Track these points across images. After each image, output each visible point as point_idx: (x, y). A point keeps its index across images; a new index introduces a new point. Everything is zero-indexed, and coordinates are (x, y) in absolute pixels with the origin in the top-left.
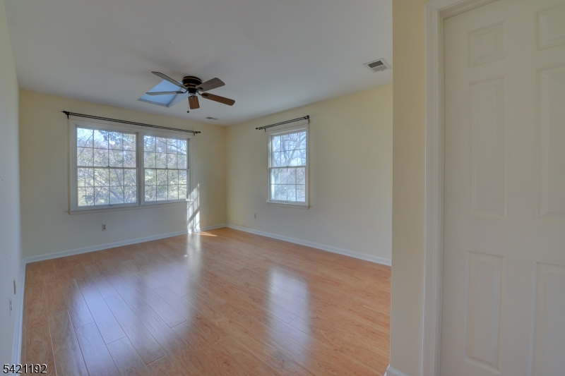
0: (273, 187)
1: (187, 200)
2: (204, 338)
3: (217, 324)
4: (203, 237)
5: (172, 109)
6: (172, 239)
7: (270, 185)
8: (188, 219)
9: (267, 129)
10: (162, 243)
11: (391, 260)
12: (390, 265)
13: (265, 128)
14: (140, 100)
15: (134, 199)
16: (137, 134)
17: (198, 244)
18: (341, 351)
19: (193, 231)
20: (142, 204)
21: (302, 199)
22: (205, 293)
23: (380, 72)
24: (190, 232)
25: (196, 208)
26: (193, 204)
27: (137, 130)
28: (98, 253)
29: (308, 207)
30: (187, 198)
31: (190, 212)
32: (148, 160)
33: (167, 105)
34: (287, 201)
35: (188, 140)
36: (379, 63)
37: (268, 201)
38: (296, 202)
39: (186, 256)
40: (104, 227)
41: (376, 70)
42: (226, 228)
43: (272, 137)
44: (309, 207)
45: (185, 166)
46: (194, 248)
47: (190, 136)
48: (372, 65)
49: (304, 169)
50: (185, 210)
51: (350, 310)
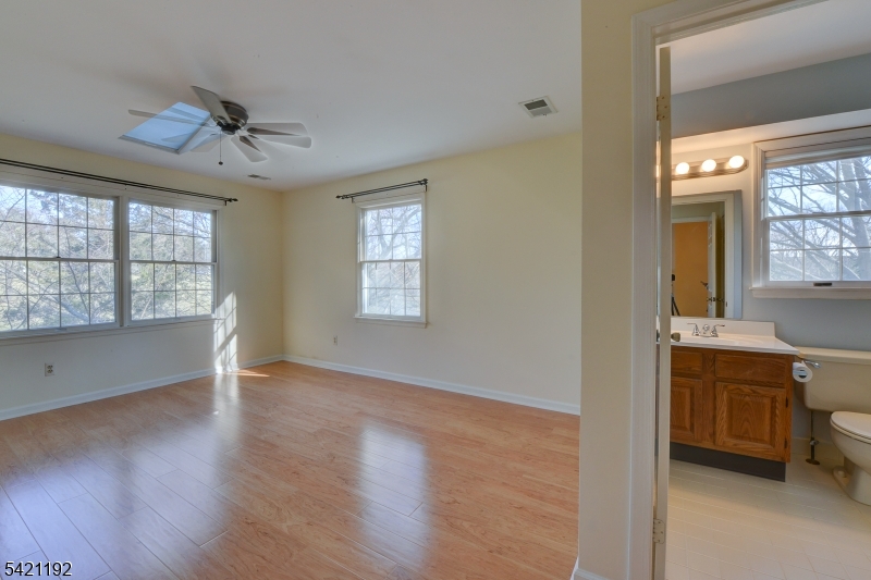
0: (366, 293)
1: (214, 316)
2: (263, 558)
3: (286, 530)
4: (241, 379)
5: (184, 159)
6: (187, 385)
7: (361, 289)
8: (215, 349)
9: (356, 199)
10: (167, 392)
11: (579, 406)
12: (579, 413)
13: (352, 196)
14: (124, 138)
15: (110, 317)
16: (116, 199)
17: (234, 391)
18: (500, 553)
19: (225, 369)
20: (126, 325)
21: (416, 312)
22: (257, 477)
23: (541, 118)
24: (219, 370)
25: (230, 330)
26: (224, 323)
27: (117, 193)
28: (38, 419)
29: (425, 323)
30: (213, 311)
31: (219, 336)
32: (137, 246)
33: (177, 151)
34: (390, 316)
35: (214, 212)
36: (542, 103)
37: (357, 316)
38: (405, 317)
39: (216, 413)
40: (50, 369)
41: (535, 114)
42: (283, 361)
43: (364, 211)
44: (427, 324)
45: (208, 257)
46: (227, 398)
47: (218, 205)
48: (530, 106)
49: (418, 264)
50: (209, 335)
51: (504, 484)
